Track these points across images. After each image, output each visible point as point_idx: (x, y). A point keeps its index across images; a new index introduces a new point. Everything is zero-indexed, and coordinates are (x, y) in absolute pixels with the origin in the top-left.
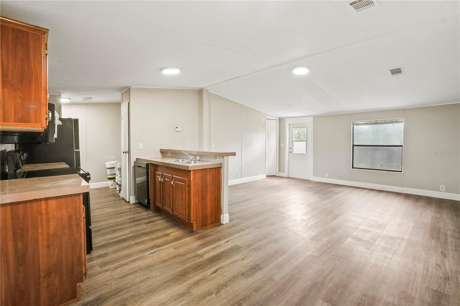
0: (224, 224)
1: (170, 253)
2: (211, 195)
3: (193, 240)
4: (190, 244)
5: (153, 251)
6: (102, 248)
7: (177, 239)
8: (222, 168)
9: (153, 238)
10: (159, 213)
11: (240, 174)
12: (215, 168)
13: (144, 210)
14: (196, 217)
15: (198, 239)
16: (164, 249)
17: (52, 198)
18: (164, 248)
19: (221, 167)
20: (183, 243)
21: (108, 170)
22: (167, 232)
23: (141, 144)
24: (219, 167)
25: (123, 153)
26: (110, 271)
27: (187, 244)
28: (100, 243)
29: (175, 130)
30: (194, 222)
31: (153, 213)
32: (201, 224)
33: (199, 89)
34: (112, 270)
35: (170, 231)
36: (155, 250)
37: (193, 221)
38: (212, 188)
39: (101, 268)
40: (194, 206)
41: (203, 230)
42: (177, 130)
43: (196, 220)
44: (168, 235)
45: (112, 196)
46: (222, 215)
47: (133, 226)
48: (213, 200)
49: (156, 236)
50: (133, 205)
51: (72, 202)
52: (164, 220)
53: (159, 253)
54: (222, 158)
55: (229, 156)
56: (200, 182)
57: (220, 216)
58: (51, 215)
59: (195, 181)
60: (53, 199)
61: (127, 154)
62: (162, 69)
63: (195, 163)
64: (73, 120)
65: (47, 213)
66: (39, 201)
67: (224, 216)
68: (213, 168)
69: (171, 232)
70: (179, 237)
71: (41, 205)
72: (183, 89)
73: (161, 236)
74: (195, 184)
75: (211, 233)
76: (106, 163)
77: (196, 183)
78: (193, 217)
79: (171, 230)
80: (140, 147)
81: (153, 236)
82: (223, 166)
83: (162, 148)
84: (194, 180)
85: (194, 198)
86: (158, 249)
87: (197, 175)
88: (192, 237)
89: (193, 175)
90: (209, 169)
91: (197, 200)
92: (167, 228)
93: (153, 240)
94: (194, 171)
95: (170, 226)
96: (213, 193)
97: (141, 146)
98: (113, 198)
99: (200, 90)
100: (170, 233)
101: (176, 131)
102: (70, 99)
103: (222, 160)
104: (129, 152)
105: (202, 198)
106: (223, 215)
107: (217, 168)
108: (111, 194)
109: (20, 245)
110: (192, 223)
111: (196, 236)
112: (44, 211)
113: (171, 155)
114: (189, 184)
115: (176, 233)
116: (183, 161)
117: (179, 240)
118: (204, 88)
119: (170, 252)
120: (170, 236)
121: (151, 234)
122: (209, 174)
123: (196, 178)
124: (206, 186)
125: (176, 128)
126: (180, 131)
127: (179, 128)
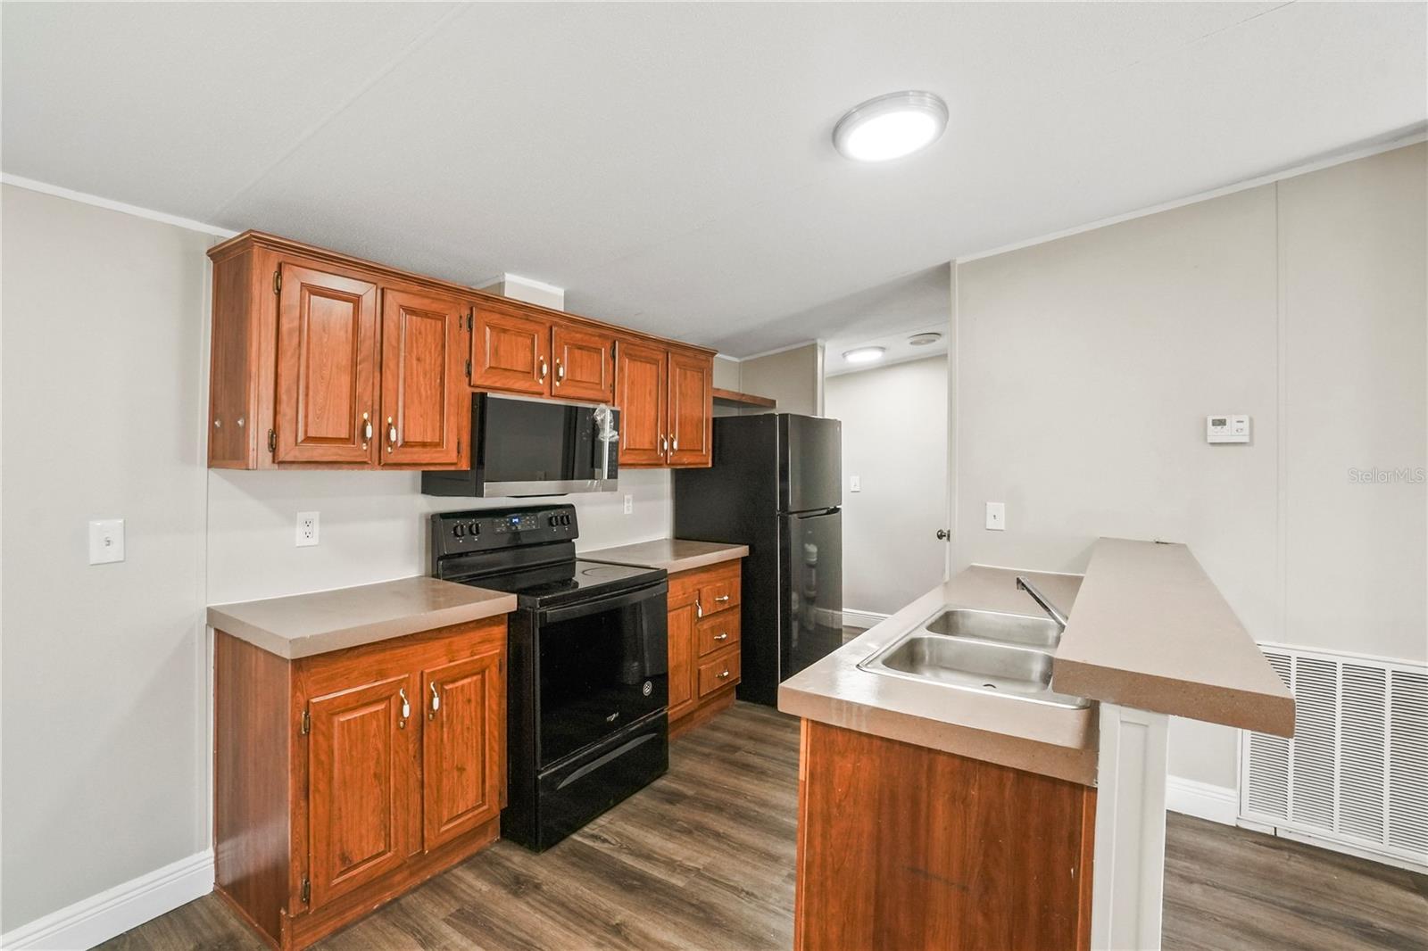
23: (996, 508)
29: (1203, 435)
38: (979, 920)
42: (1216, 434)
80: (990, 518)
87: (844, 766)
89: (812, 752)
94: (818, 728)
101: (1209, 444)
102: (883, 349)
122: (953, 799)
123: (836, 781)
124: (914, 870)
125: (1210, 423)
126: (1246, 439)
127: (1240, 425)
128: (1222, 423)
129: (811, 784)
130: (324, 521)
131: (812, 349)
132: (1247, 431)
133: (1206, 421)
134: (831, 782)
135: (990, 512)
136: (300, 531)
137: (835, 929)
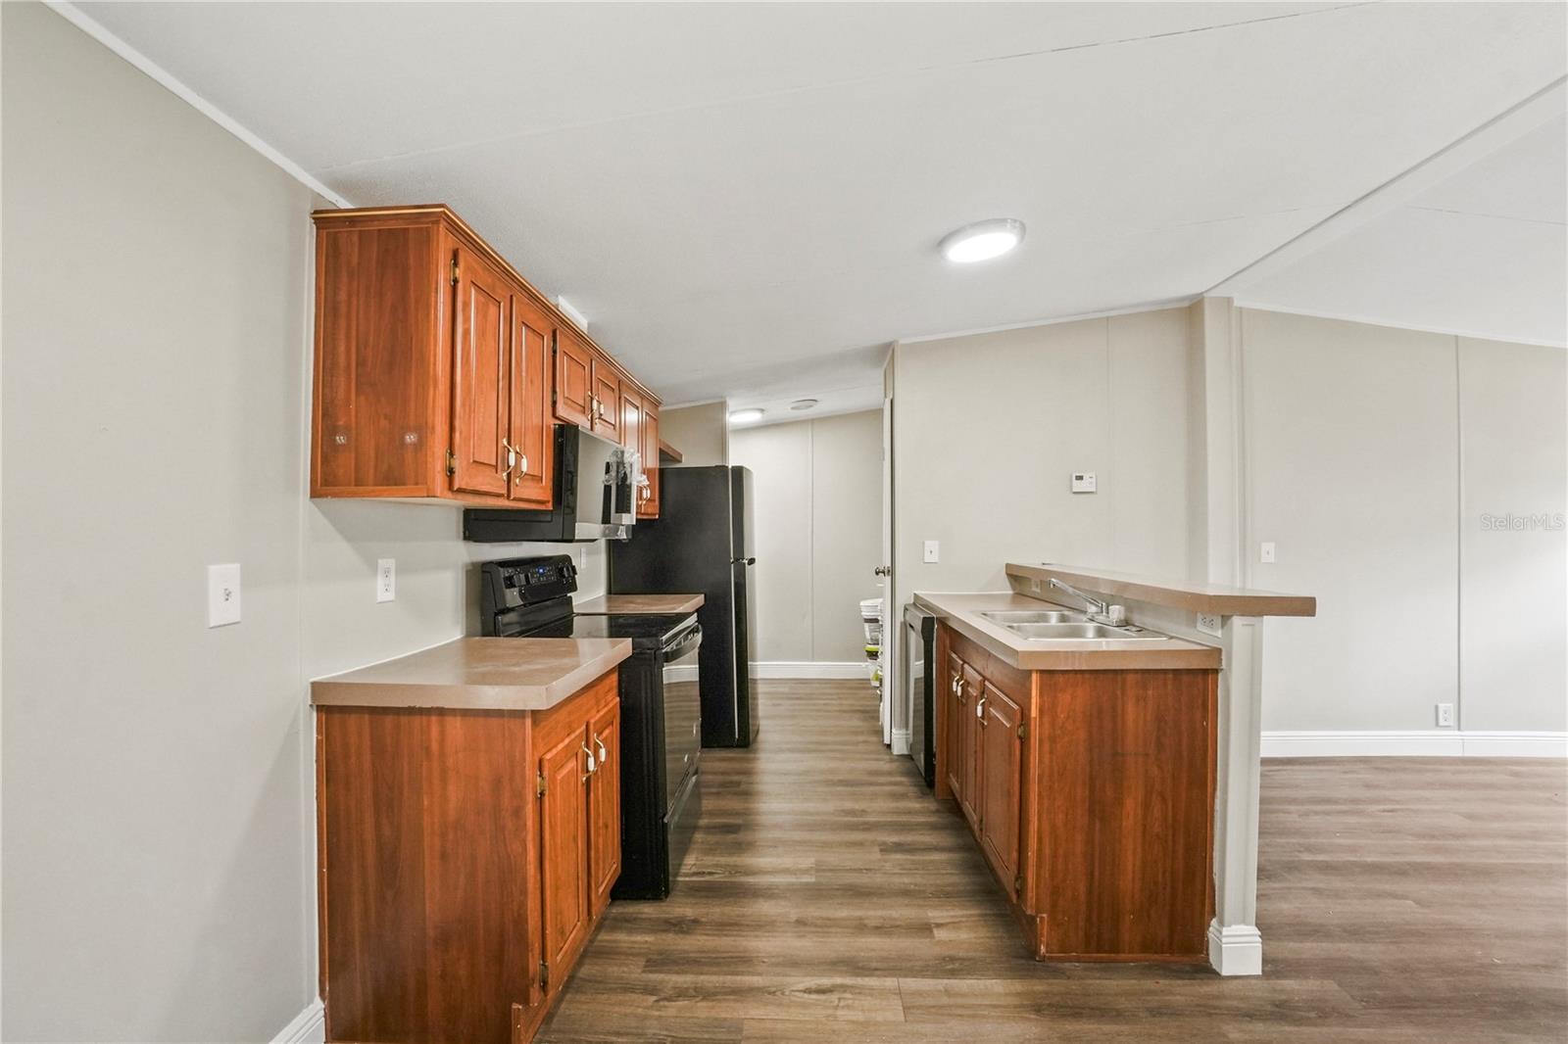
0: (1224, 973)
1: (876, 1024)
2: (1146, 806)
3: (1016, 1001)
4: (984, 1016)
5: (826, 981)
6: (701, 897)
7: (950, 966)
8: (1220, 675)
9: (866, 922)
10: (958, 820)
11: (1447, 707)
12: (1176, 672)
13: (915, 789)
14: (1055, 892)
15: (1038, 1009)
16: (871, 992)
17: (454, 712)
18: (872, 989)
19: (1216, 671)
20: (963, 995)
21: (867, 625)
22: (930, 914)
23: (932, 545)
24: (1205, 672)
25: (877, 573)
26: (654, 998)
27: (971, 1012)
28: (710, 874)
29: (1071, 486)
30: (1045, 915)
31: (938, 811)
32: (1081, 934)
33: (1186, 304)
34: (663, 995)
35: (945, 914)
36: (838, 980)
37: (1038, 911)
38: (1156, 771)
39: (644, 972)
40: (1046, 840)
41: (1092, 969)
42: (1078, 486)
43: (1054, 905)
44: (926, 929)
45: (857, 715)
46: (1214, 922)
47: (841, 844)
48: (1157, 829)
49: (881, 917)
50: (897, 760)
51: (504, 736)
52: (956, 856)
53: (839, 999)
54: (1223, 627)
55: (1265, 617)
56: (1082, 735)
57: (1203, 928)
58: (450, 762)
59: (1053, 724)
60: (455, 716)
61: (888, 579)
62: (942, 242)
63: (1101, 633)
64: (730, 472)
65: (442, 754)
66: (426, 715)
67: (1226, 931)
68: (1165, 671)
69: (948, 920)
70: (963, 959)
71: (429, 726)
72: (1108, 318)
73: (899, 923)
74: (1053, 739)
75: (1123, 1003)
76: (862, 603)
77: (1058, 732)
78: (1037, 887)
79: (952, 913)
80: (927, 554)
81: (871, 913)
82: (1224, 666)
83: (1010, 562)
84: (1046, 719)
85: (1046, 802)
86: (849, 981)
87: (1064, 698)
88: (1017, 986)
89: (1041, 695)
90: (1139, 676)
91: (1061, 816)
92: (944, 895)
93: (861, 927)
94: (1045, 676)
95: (962, 888)
96: (1162, 796)
97: (932, 551)
98: (856, 722)
99: (1190, 308)
100: (939, 925)
101: (1075, 493)
102: (762, 410)
103: (1219, 634)
104: (891, 572)
105: (1091, 812)
106: (1222, 923)
107: (1189, 671)
108: (862, 706)
109: (387, 831)
110: (1033, 918)
111: (1039, 986)
112: (435, 746)
113: (1038, 590)
114: (1024, 732)
115: (964, 935)
116: (1063, 619)
117: (953, 974)
118: (1205, 295)
119: (879, 1018)
120: (933, 937)
121: (875, 900)
122: (1138, 700)
123: (1059, 710)
124: (1115, 754)
125: (1074, 478)
126: (1093, 490)
127: (1090, 480)
128: (1080, 478)
129: (1040, 718)
130: (401, 570)
131: (722, 406)
132: (1094, 484)
133: (1071, 477)
134: (1056, 712)
135: (927, 550)
136: (380, 581)
137: (1060, 816)
